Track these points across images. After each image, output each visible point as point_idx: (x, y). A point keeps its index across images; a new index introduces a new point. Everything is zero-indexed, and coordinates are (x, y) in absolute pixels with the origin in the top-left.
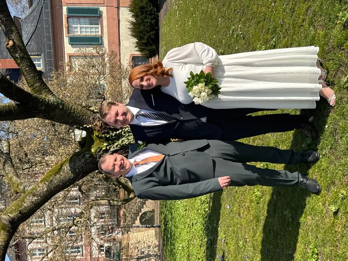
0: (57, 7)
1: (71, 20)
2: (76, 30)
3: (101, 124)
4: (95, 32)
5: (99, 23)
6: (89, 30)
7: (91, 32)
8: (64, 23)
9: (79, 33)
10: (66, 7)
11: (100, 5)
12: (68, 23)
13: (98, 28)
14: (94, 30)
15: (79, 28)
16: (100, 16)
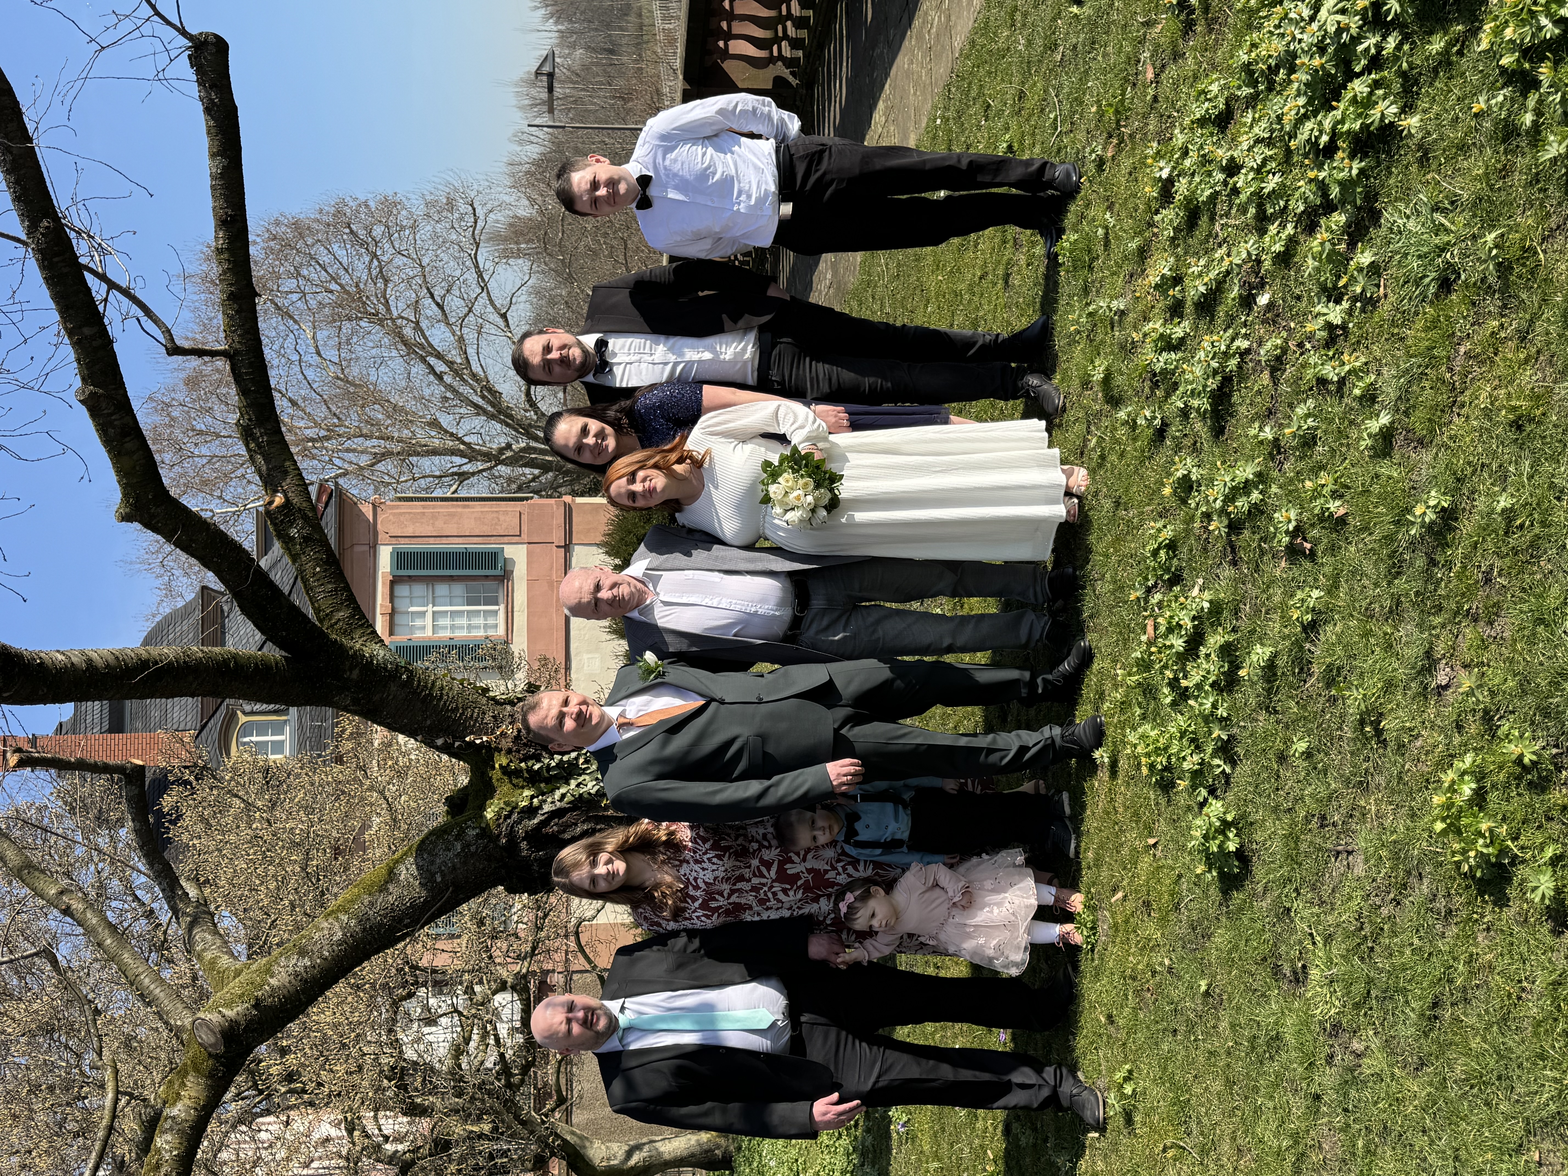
0: (357, 549)
1: (403, 590)
2: (418, 623)
3: (519, 731)
4: (486, 627)
5: (501, 599)
6: (463, 621)
7: (470, 627)
8: (379, 600)
9: (429, 633)
10: (389, 549)
11: (506, 539)
12: (392, 600)
13: (496, 612)
14: (480, 621)
15: (429, 616)
16: (505, 576)
